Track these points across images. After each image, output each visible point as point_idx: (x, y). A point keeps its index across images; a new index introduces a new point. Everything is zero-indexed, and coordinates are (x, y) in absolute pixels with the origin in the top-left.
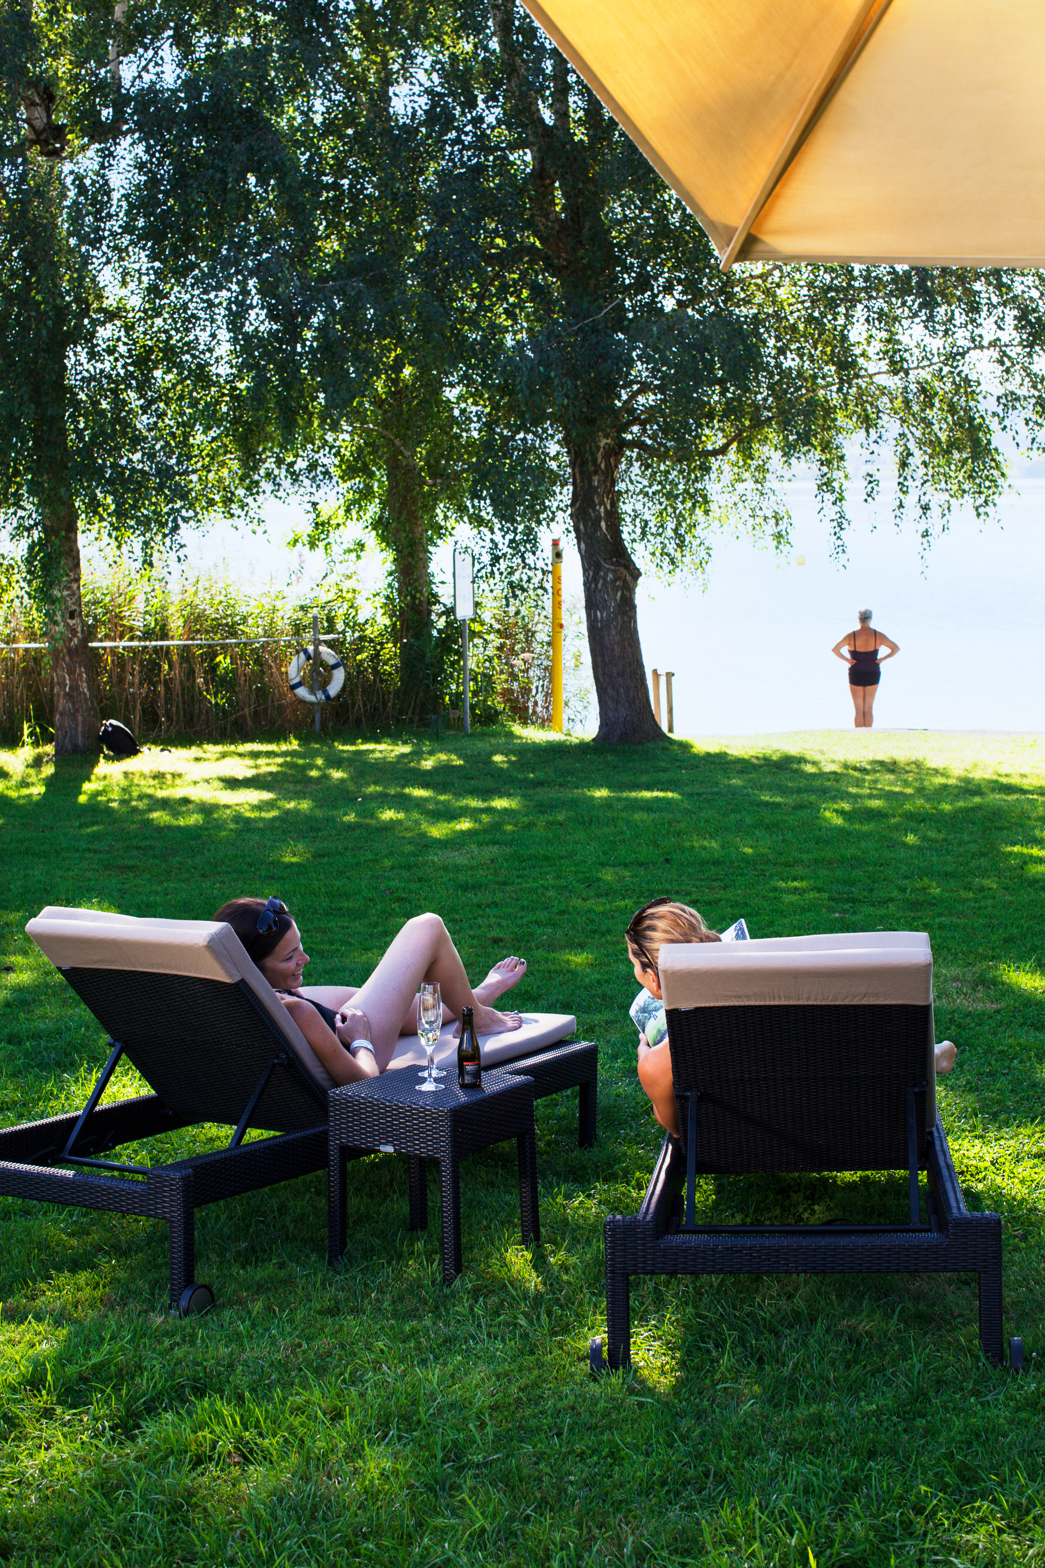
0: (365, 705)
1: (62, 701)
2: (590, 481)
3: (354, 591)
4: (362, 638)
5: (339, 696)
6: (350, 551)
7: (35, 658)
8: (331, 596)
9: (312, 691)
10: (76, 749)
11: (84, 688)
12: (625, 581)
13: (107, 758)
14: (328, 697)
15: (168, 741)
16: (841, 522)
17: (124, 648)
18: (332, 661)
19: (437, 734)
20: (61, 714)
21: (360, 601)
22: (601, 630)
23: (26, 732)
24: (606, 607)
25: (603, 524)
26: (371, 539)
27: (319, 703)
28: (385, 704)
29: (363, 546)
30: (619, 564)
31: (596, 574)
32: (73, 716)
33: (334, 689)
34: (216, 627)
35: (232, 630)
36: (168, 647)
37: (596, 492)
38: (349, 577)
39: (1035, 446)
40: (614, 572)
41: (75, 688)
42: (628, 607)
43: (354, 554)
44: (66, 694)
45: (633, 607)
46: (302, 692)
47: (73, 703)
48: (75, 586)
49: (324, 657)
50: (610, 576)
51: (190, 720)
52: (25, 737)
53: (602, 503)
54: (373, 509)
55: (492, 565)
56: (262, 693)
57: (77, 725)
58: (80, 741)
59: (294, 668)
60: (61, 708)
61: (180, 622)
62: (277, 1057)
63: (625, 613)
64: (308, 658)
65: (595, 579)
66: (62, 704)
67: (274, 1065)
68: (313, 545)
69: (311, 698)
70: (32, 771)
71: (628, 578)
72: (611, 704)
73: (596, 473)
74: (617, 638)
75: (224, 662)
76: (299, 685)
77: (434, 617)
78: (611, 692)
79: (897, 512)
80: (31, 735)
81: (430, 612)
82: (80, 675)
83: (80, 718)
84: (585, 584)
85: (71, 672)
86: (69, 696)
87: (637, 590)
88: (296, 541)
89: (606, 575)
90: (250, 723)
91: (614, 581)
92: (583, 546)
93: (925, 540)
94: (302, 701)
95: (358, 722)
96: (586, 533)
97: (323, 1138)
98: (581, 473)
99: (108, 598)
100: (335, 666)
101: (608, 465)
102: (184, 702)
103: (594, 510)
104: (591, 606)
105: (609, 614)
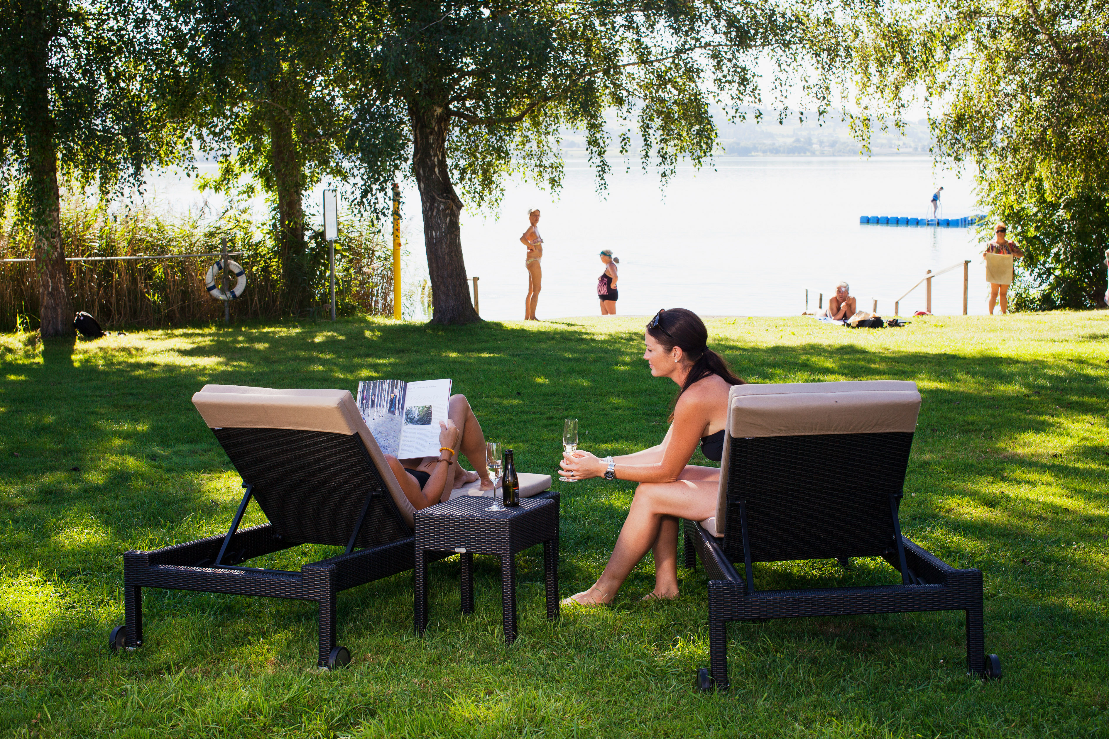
0: (260, 303)
1: (46, 298)
2: (427, 139)
3: (249, 222)
4: (256, 255)
5: (241, 296)
6: (245, 192)
7: (20, 270)
8: (231, 225)
9: (223, 291)
10: (57, 333)
11: (62, 288)
12: (452, 210)
13: (81, 339)
14: (234, 296)
15: (121, 328)
16: (603, 168)
17: (85, 262)
18: (236, 271)
19: (314, 321)
20: (46, 308)
21: (252, 229)
22: (435, 244)
23: (19, 321)
24: (439, 228)
25: (437, 170)
26: (259, 184)
27: (228, 301)
28: (274, 301)
29: (253, 189)
30: (448, 198)
31: (432, 205)
32: (55, 309)
33: (239, 290)
34: (151, 247)
35: (163, 250)
36: (117, 260)
37: (432, 147)
38: (244, 211)
39: (738, 115)
40: (445, 203)
41: (55, 288)
42: (454, 228)
43: (246, 195)
44: (49, 293)
45: (458, 229)
46: (215, 293)
47: (55, 300)
48: (55, 214)
49: (232, 268)
50: (442, 206)
51: (134, 313)
52: (18, 325)
53: (436, 155)
54: (261, 162)
55: (362, 197)
56: (185, 294)
57: (57, 315)
58: (60, 327)
59: (209, 276)
60: (45, 303)
61: (125, 244)
62: (375, 490)
63: (452, 233)
64: (220, 268)
65: (431, 209)
66: (46, 300)
67: (373, 496)
68: (217, 189)
69: (222, 297)
70: (29, 347)
71: (454, 208)
72: (443, 297)
73: (431, 133)
74: (447, 251)
75: (159, 270)
76: (214, 287)
77: (306, 239)
78: (442, 288)
79: (644, 160)
80: (22, 323)
81: (303, 235)
82: (60, 279)
83: (60, 311)
84: (423, 212)
85: (53, 277)
86: (51, 294)
87: (460, 217)
88: (205, 186)
89: (439, 205)
90: (178, 315)
91: (444, 210)
92: (422, 185)
93: (664, 179)
94: (215, 300)
95: (255, 314)
96: (424, 176)
97: (411, 546)
98: (421, 133)
99: (71, 227)
100: (240, 274)
101: (440, 128)
102: (130, 301)
103: (430, 160)
104: (428, 227)
105: (441, 234)
